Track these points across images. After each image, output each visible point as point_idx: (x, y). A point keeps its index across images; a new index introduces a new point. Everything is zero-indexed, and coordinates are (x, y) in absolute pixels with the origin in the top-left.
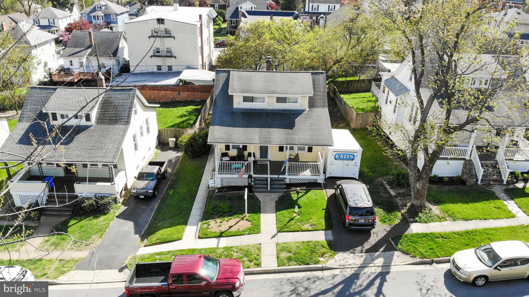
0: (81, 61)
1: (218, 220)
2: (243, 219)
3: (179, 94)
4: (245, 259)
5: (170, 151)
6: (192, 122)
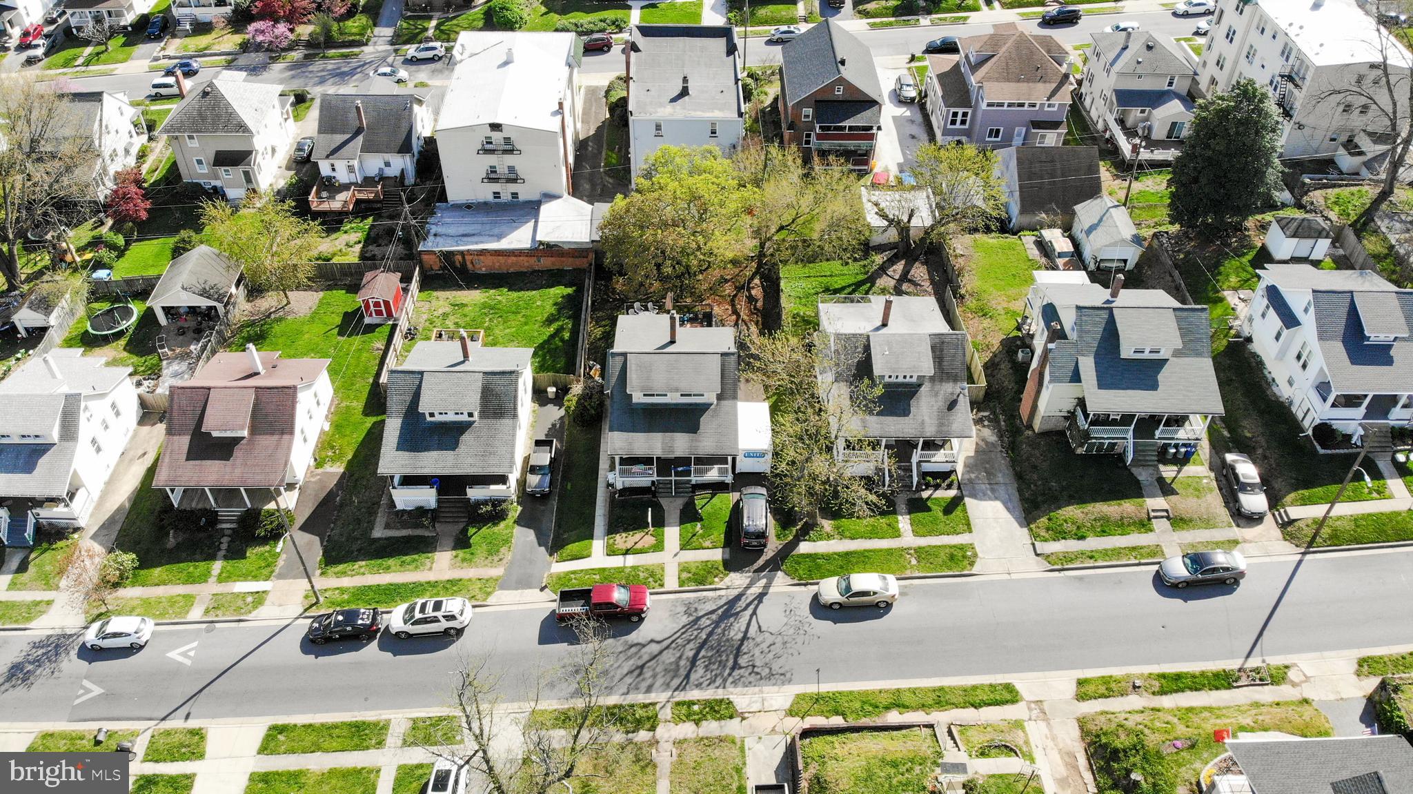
0: (350, 164)
1: (624, 535)
2: (647, 533)
3: (539, 261)
4: (651, 579)
5: (550, 406)
6: (567, 335)
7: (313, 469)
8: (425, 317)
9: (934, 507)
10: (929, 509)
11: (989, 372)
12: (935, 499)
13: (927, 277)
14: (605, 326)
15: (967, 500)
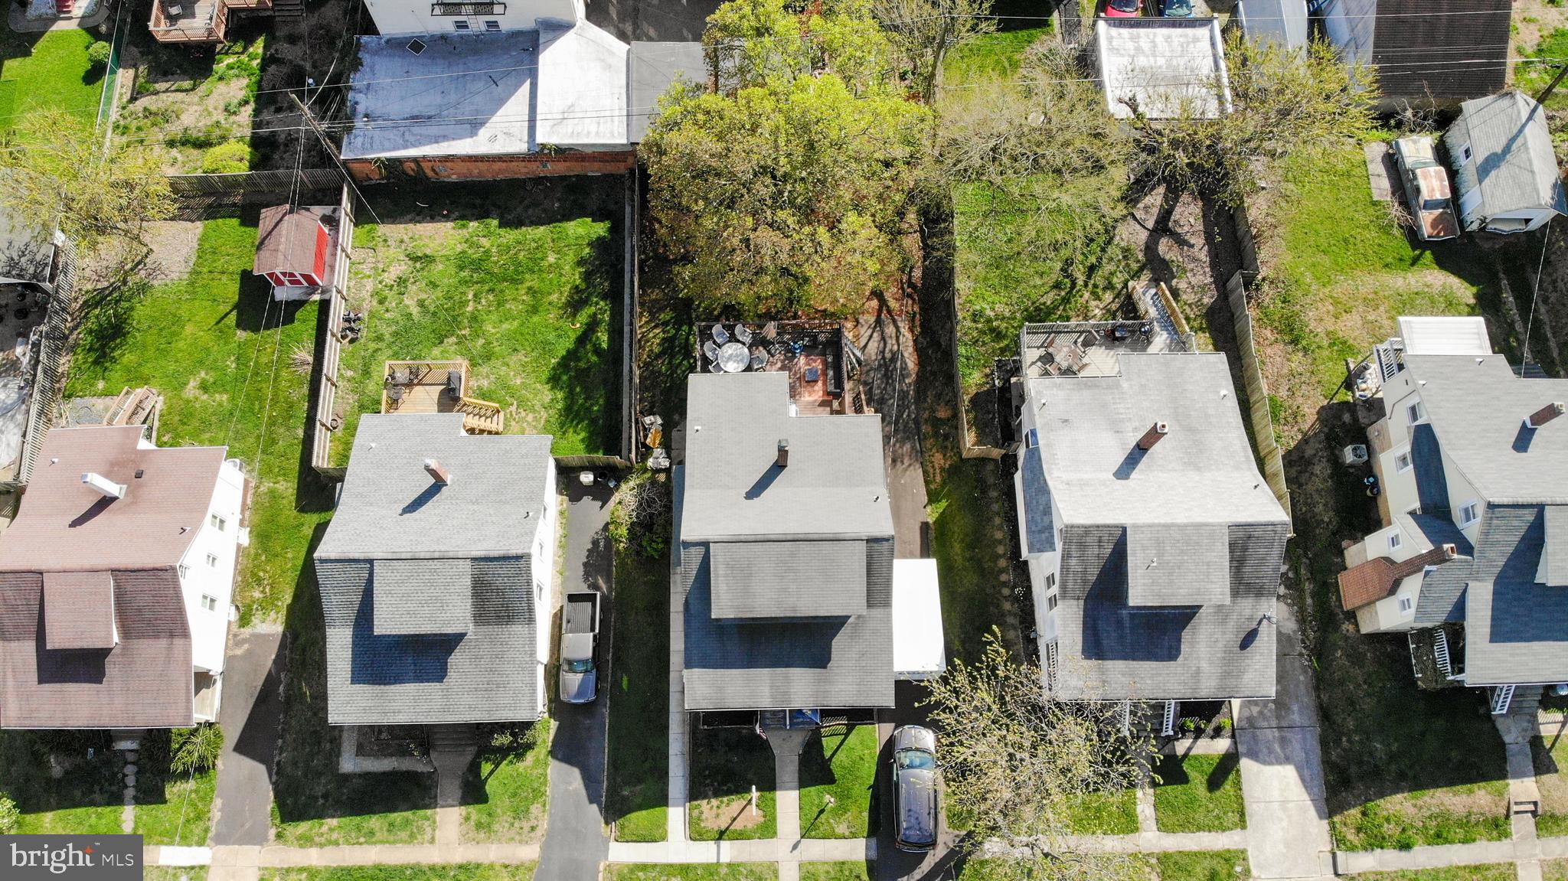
1: (715, 802)
2: (749, 802)
3: (544, 166)
5: (587, 500)
6: (603, 338)
7: (235, 628)
8: (370, 285)
9: (1192, 774)
10: (1183, 779)
11: (1293, 472)
12: (1196, 758)
13: (1200, 226)
14: (666, 324)
15: (1246, 764)
